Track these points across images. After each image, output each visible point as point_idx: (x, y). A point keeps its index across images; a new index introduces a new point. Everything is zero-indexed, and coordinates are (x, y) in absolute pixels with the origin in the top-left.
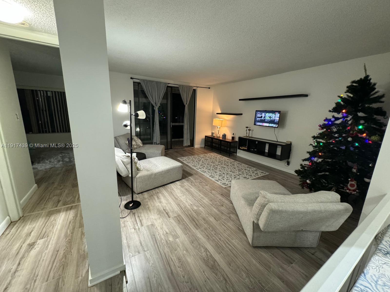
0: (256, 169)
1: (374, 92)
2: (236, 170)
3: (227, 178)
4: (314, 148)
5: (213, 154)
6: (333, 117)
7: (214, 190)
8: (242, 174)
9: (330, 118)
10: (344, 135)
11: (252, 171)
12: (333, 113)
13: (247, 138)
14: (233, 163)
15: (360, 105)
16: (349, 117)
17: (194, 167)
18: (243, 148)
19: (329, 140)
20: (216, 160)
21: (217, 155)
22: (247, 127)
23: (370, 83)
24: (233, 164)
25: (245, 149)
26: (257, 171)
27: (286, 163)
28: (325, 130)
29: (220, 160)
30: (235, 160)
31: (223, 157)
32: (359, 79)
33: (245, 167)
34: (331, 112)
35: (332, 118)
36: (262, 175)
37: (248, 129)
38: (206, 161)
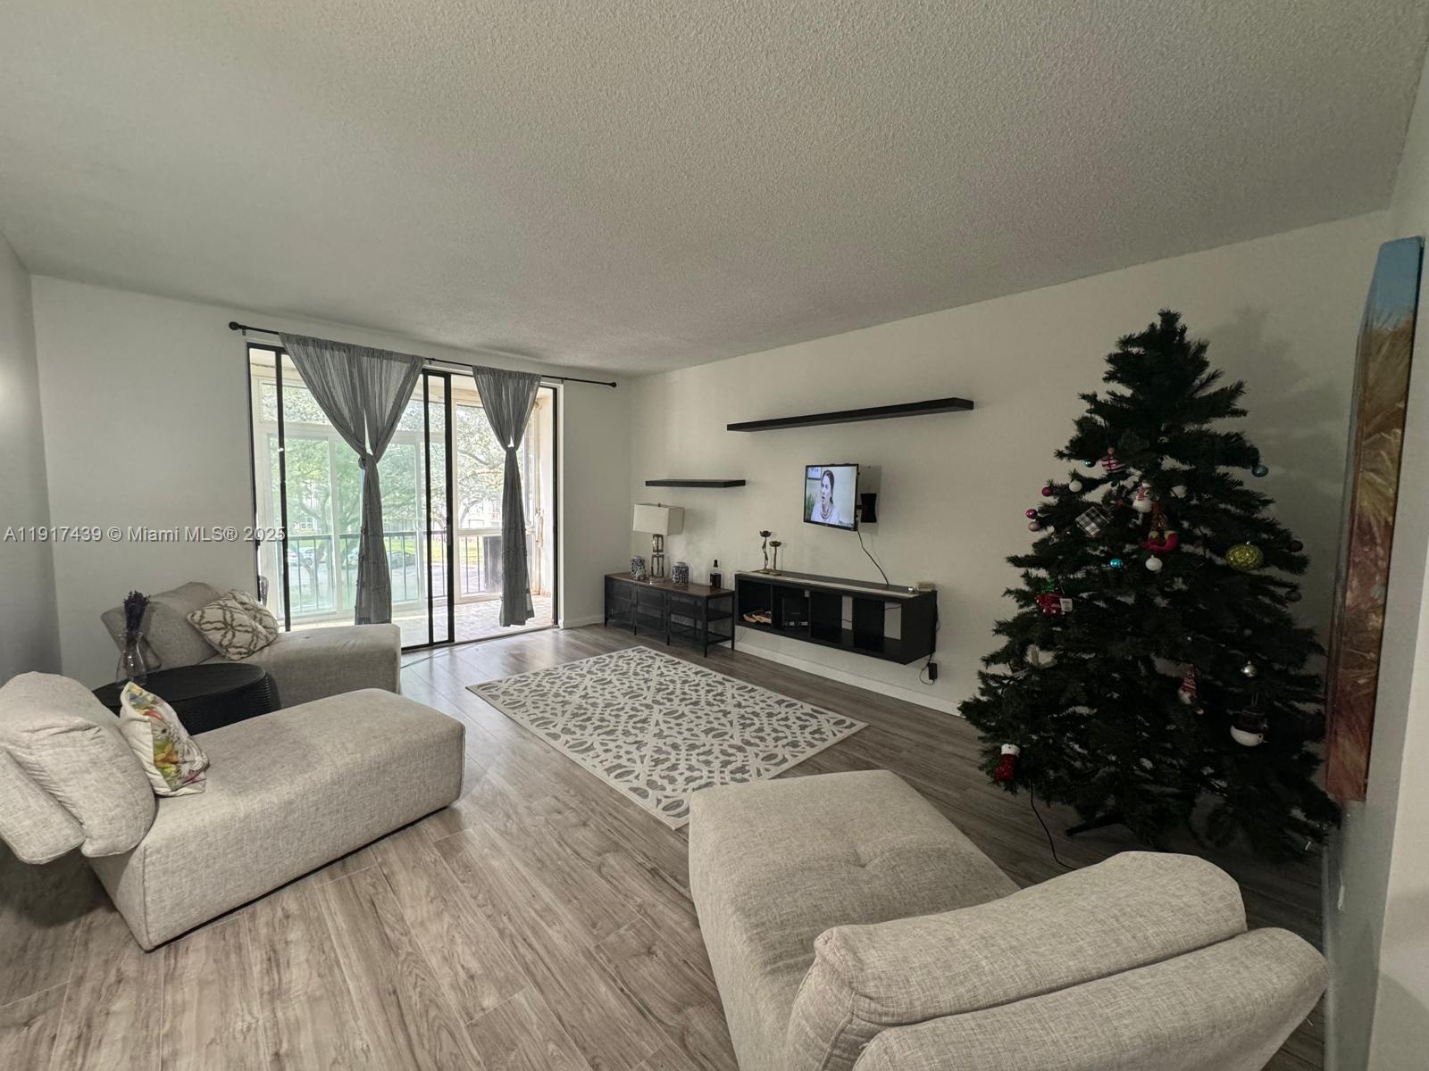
0: (815, 708)
1: (1204, 376)
2: (731, 723)
3: (691, 768)
4: (1021, 607)
5: (635, 653)
6: (1075, 476)
7: (616, 847)
8: (757, 741)
9: (1065, 483)
10: (1128, 548)
11: (797, 721)
12: (1072, 461)
13: (768, 576)
14: (720, 689)
15: (1162, 428)
16: (1130, 475)
17: (537, 726)
18: (758, 618)
19: (1074, 572)
20: (646, 681)
21: (652, 658)
22: (766, 534)
23: (1184, 347)
24: (719, 691)
25: (765, 624)
26: (817, 718)
27: (927, 672)
28: (1051, 529)
29: (662, 680)
30: (728, 674)
31: (679, 663)
32: (1144, 329)
33: (769, 702)
34: (1065, 460)
35: (1072, 481)
36: (840, 736)
37: (769, 540)
38: (601, 692)
